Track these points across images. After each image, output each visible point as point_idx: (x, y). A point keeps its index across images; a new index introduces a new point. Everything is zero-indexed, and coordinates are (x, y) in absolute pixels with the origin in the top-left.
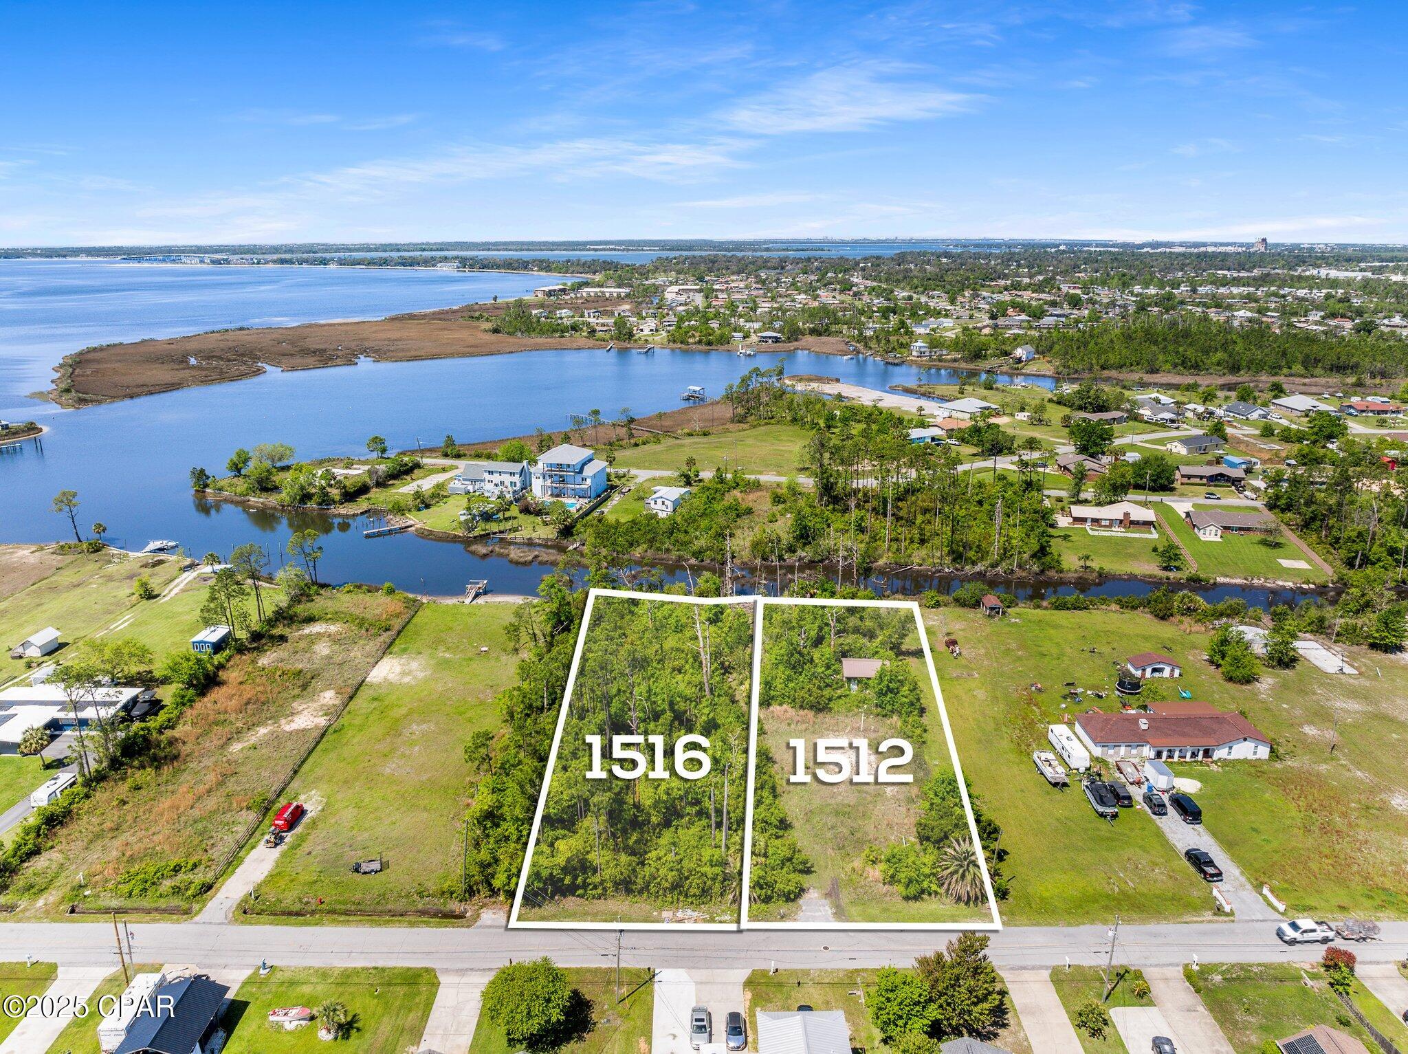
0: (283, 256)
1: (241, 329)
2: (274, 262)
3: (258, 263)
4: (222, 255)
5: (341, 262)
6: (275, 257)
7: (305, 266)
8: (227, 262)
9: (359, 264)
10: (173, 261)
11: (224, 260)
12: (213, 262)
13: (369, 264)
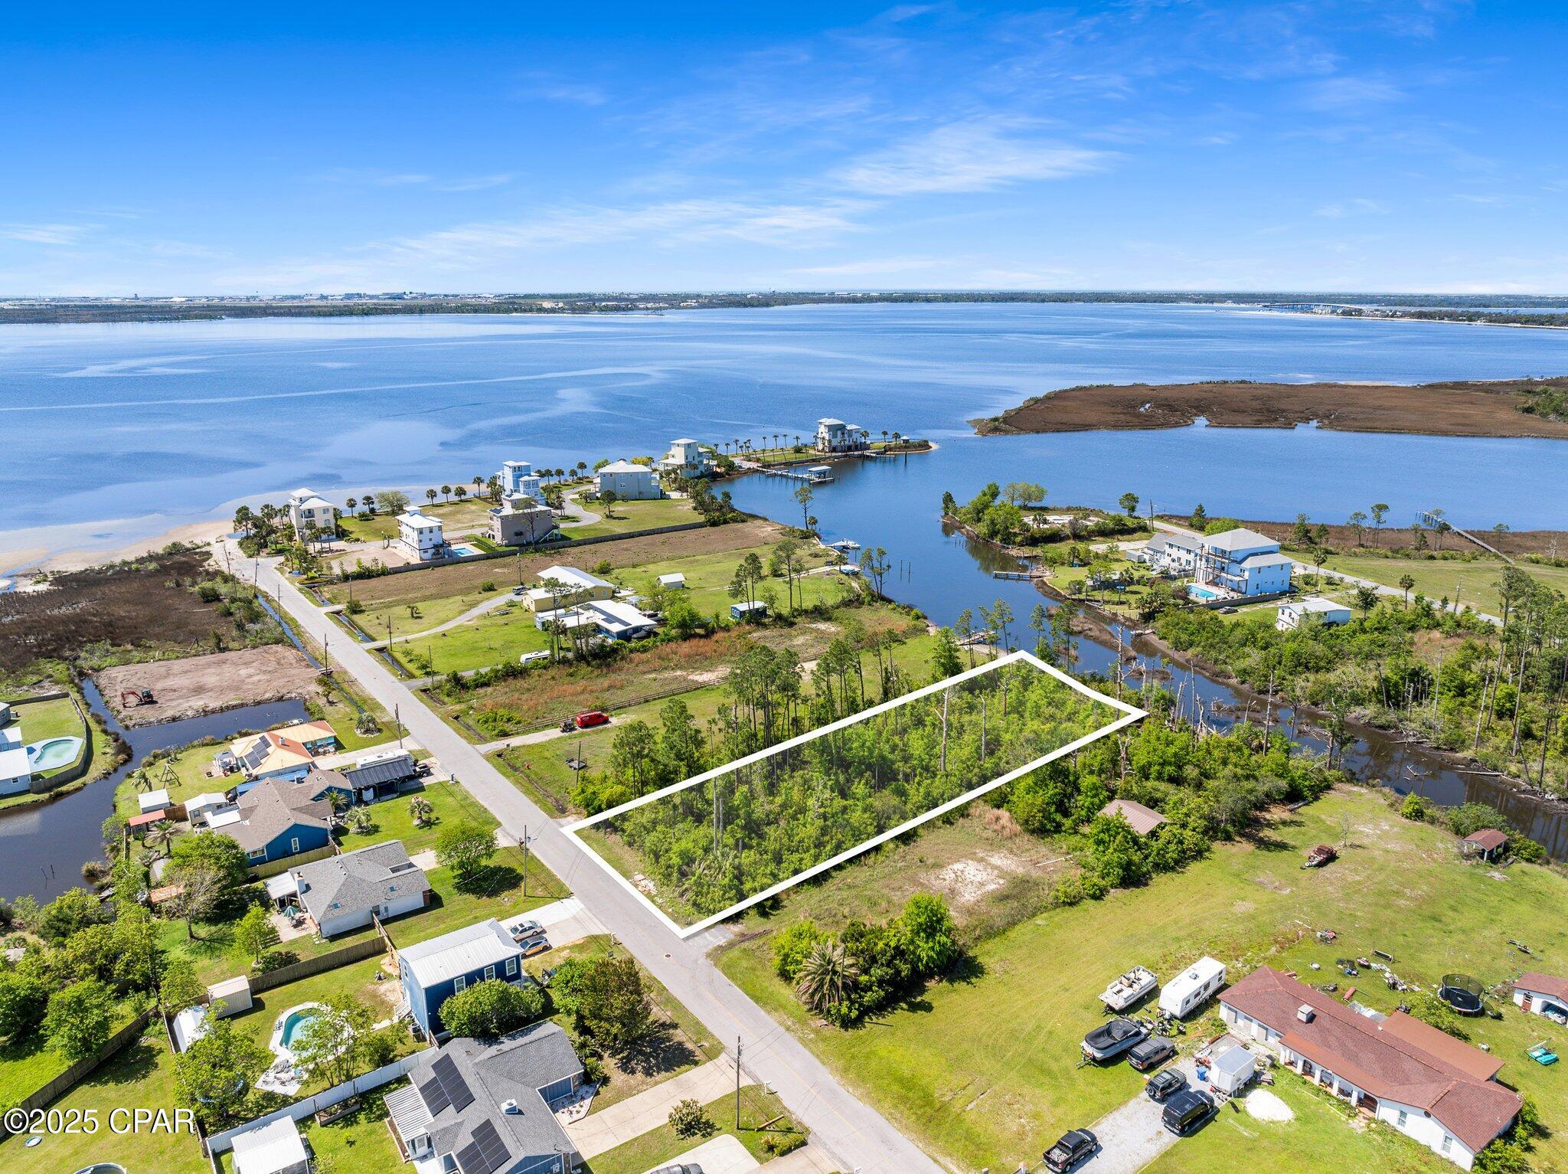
0: (1424, 309)
1: (1243, 382)
2: (1412, 315)
3: (1392, 316)
4: (1350, 305)
5: (1492, 319)
6: (1413, 310)
7: (1446, 321)
8: (1360, 313)
9: (1514, 321)
10: (1303, 310)
11: (1355, 310)
12: (1344, 313)
13: (1526, 322)
